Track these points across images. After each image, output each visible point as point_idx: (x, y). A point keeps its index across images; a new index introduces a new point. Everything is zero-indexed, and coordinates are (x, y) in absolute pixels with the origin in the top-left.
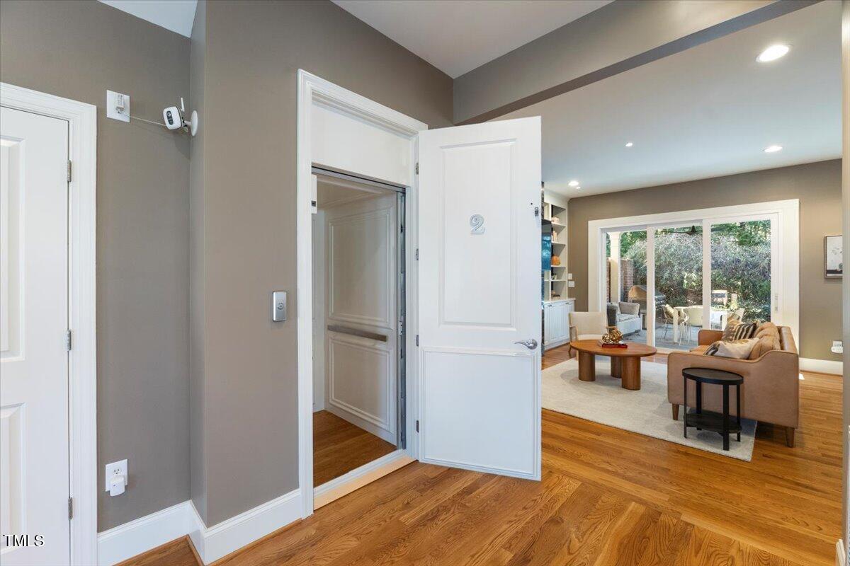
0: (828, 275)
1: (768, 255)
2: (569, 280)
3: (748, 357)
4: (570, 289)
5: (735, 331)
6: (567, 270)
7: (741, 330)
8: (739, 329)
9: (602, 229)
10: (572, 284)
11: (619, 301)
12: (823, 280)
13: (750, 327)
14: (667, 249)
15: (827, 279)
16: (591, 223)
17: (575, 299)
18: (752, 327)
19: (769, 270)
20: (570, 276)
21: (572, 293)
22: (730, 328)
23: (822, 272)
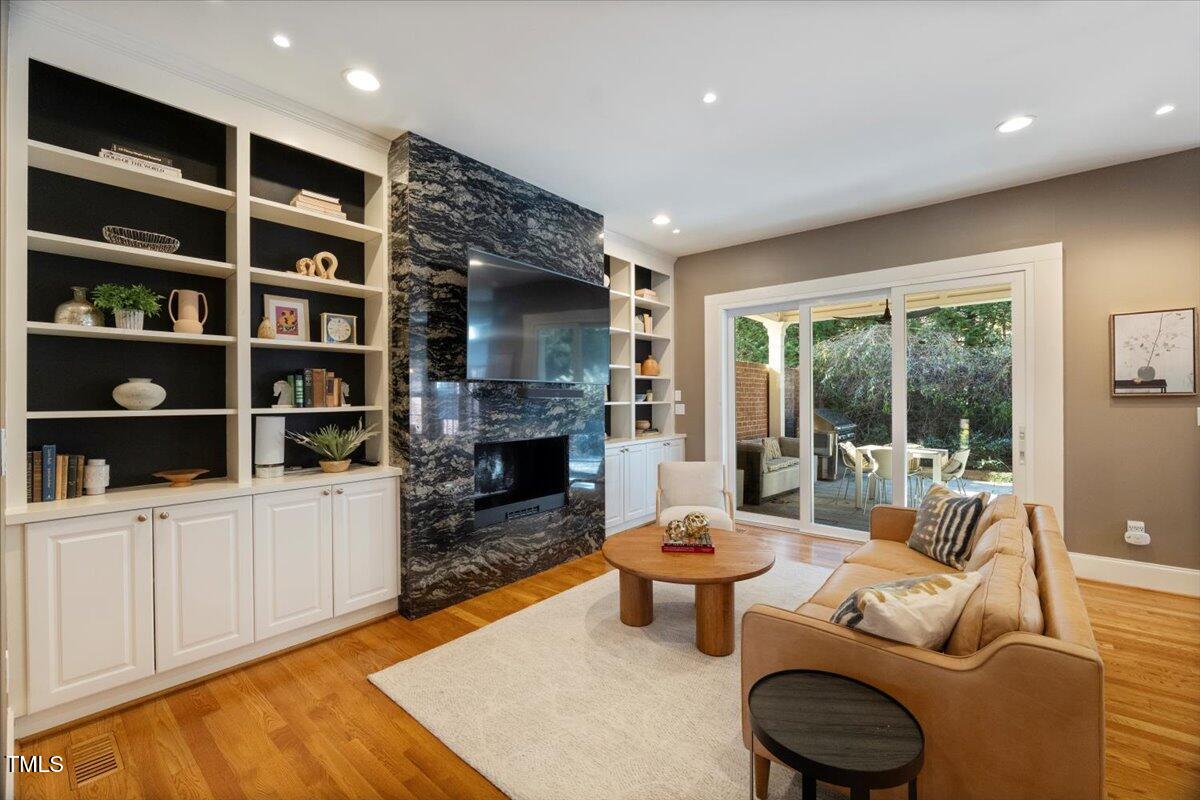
0: (1118, 391)
1: (1008, 360)
2: (677, 402)
3: (946, 644)
4: (678, 417)
5: (938, 515)
6: (672, 384)
7: (950, 514)
8: (947, 510)
9: (727, 310)
10: (681, 410)
11: (783, 434)
12: (1108, 401)
13: (968, 507)
14: (860, 351)
15: (1116, 398)
16: (709, 300)
17: (685, 435)
18: (972, 510)
19: (1010, 383)
20: (678, 395)
21: (681, 424)
22: (931, 506)
23: (1104, 385)
